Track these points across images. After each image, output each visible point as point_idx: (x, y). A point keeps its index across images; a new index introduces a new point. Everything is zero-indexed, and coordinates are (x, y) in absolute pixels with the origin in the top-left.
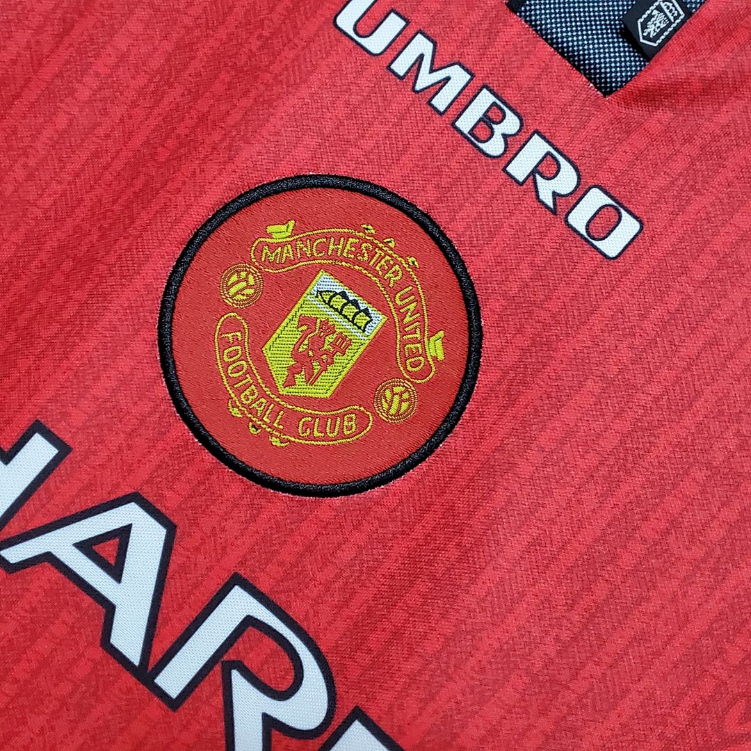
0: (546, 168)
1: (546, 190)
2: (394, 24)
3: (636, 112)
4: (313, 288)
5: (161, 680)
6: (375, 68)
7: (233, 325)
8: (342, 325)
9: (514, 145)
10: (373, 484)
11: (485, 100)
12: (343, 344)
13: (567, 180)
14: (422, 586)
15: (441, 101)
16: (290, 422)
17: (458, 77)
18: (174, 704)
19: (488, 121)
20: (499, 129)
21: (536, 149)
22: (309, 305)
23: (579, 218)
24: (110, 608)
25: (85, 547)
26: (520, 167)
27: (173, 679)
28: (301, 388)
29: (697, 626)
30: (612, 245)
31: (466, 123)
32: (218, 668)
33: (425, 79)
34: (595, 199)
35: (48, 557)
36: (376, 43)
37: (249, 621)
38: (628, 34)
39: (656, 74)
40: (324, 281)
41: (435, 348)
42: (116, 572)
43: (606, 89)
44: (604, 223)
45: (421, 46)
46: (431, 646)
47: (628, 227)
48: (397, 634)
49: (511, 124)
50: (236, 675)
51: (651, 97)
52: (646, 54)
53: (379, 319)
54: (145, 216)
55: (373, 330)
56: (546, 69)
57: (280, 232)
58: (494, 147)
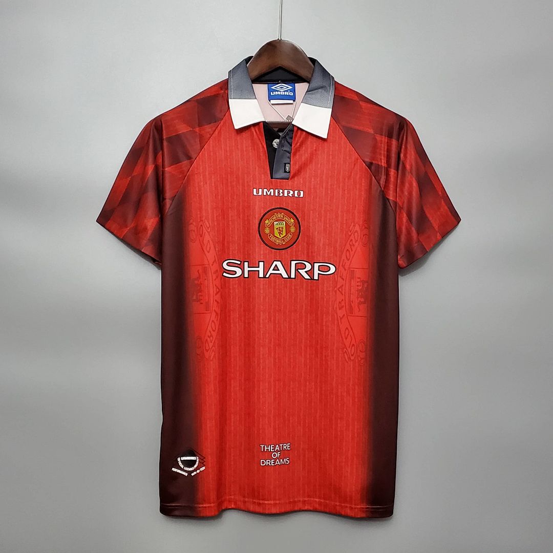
0: (289, 193)
1: (290, 195)
2: (260, 190)
3: (293, 179)
4: (275, 224)
5: (292, 277)
6: (263, 196)
7: (270, 235)
8: (281, 226)
9: (283, 193)
10: (297, 240)
11: (277, 191)
12: (282, 228)
13: (292, 192)
14: (310, 246)
15: (272, 194)
16: (284, 240)
17: (272, 190)
18: (295, 278)
19: (279, 192)
20: (280, 192)
21: (286, 191)
22: (276, 227)
23: (296, 195)
24: (281, 274)
25: (273, 270)
26: (286, 195)
27: (293, 276)
28: (282, 236)
29: (339, 227)
30: (302, 196)
31: (276, 195)
32: (297, 271)
33: (269, 193)
34: (296, 192)
35: (271, 274)
36: (260, 194)
37: (296, 264)
38: (285, 172)
39: (292, 174)
40: (275, 223)
41: (292, 221)
42: (279, 270)
43: (288, 179)
44: (299, 194)
45: (265, 190)
46: (316, 250)
47: (302, 192)
48: (312, 252)
49: (281, 191)
50: (299, 270)
51: (293, 177)
52: (289, 172)
53: (284, 222)
54: (251, 232)
55: (284, 224)
56: (280, 182)
57: (267, 222)
58: (281, 195)
